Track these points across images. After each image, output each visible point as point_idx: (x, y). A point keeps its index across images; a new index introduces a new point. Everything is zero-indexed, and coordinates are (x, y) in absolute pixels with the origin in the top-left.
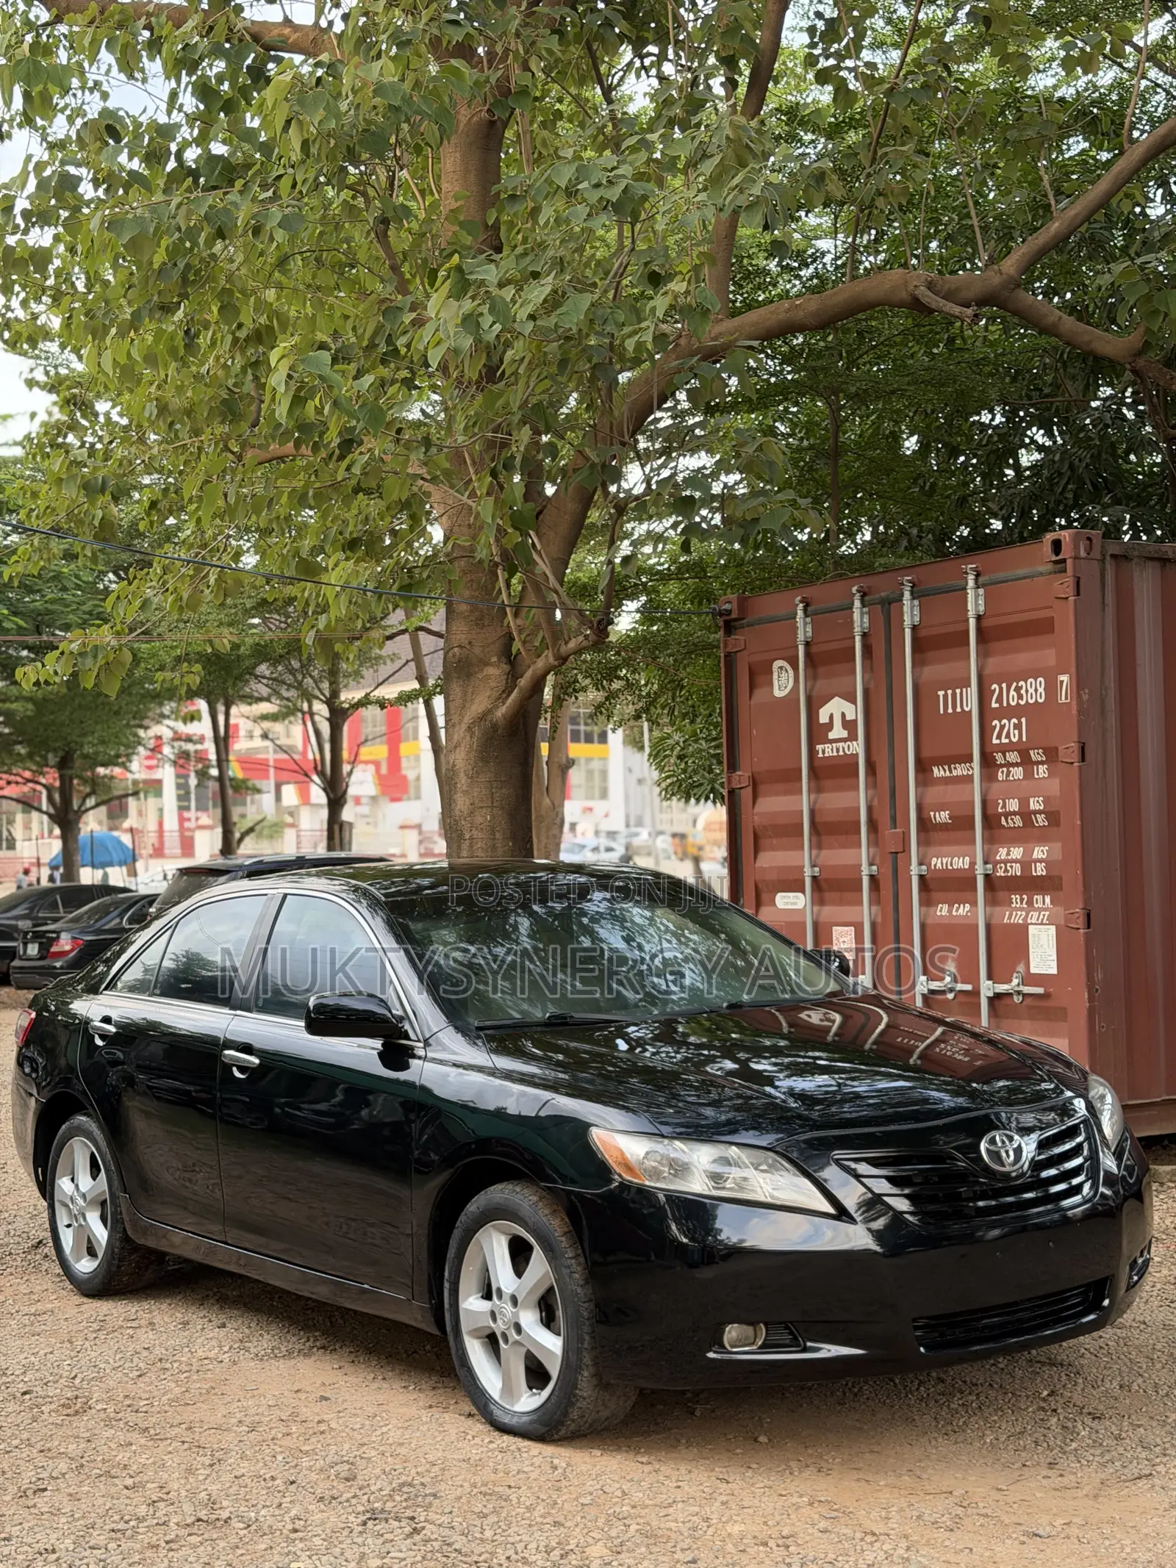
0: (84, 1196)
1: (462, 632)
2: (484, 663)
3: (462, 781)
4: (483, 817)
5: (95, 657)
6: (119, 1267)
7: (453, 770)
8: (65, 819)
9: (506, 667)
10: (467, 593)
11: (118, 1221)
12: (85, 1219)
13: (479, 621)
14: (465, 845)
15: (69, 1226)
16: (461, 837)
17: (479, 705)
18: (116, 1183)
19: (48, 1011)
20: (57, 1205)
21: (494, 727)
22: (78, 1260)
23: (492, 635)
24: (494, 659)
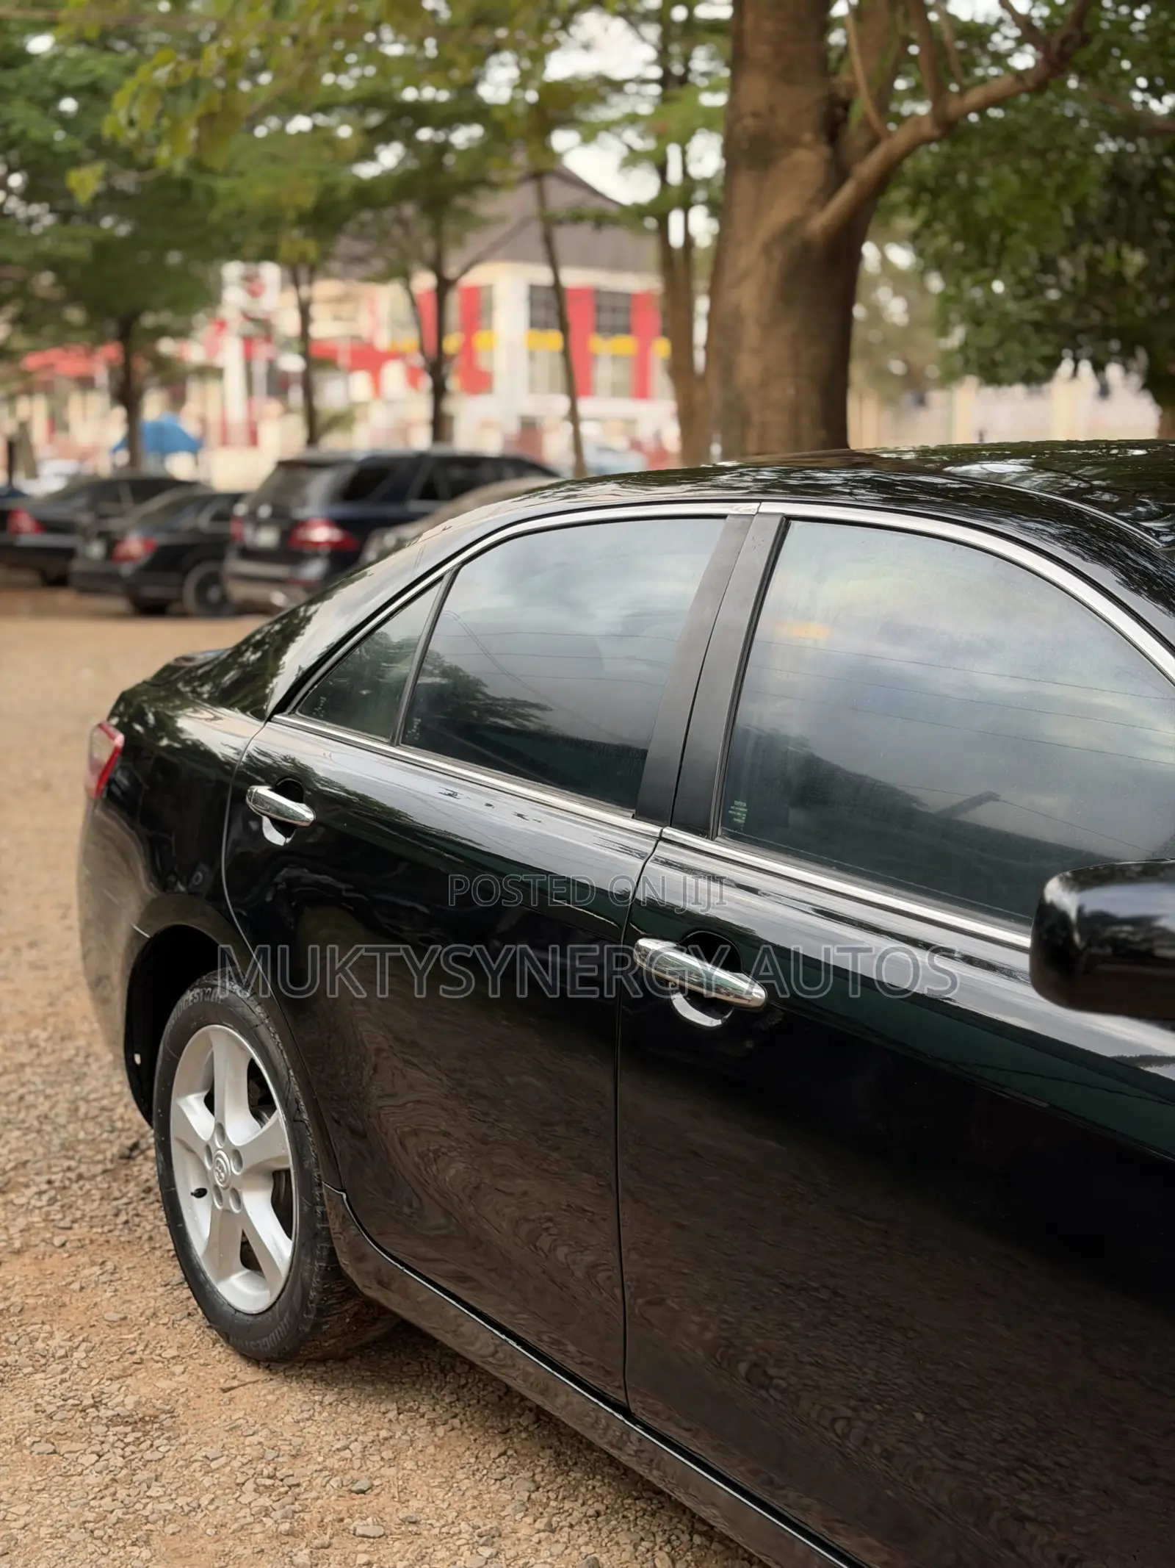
0: (236, 1154)
1: (758, 89)
2: (792, 142)
3: (751, 334)
4: (784, 391)
5: (195, 95)
6: (317, 1326)
7: (737, 316)
8: (127, 396)
9: (825, 151)
10: (768, 26)
11: (316, 1235)
12: (239, 1201)
13: (785, 75)
14: (753, 435)
15: (200, 1193)
16: (745, 421)
17: (782, 211)
18: (313, 1151)
19: (144, 723)
20: (175, 1149)
21: (806, 247)
22: (224, 1274)
23: (807, 97)
24: (808, 137)
